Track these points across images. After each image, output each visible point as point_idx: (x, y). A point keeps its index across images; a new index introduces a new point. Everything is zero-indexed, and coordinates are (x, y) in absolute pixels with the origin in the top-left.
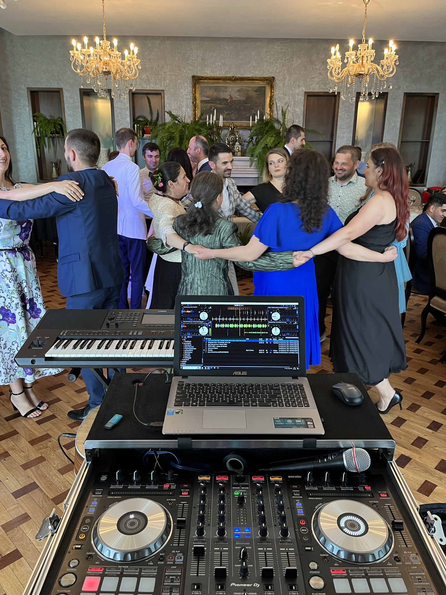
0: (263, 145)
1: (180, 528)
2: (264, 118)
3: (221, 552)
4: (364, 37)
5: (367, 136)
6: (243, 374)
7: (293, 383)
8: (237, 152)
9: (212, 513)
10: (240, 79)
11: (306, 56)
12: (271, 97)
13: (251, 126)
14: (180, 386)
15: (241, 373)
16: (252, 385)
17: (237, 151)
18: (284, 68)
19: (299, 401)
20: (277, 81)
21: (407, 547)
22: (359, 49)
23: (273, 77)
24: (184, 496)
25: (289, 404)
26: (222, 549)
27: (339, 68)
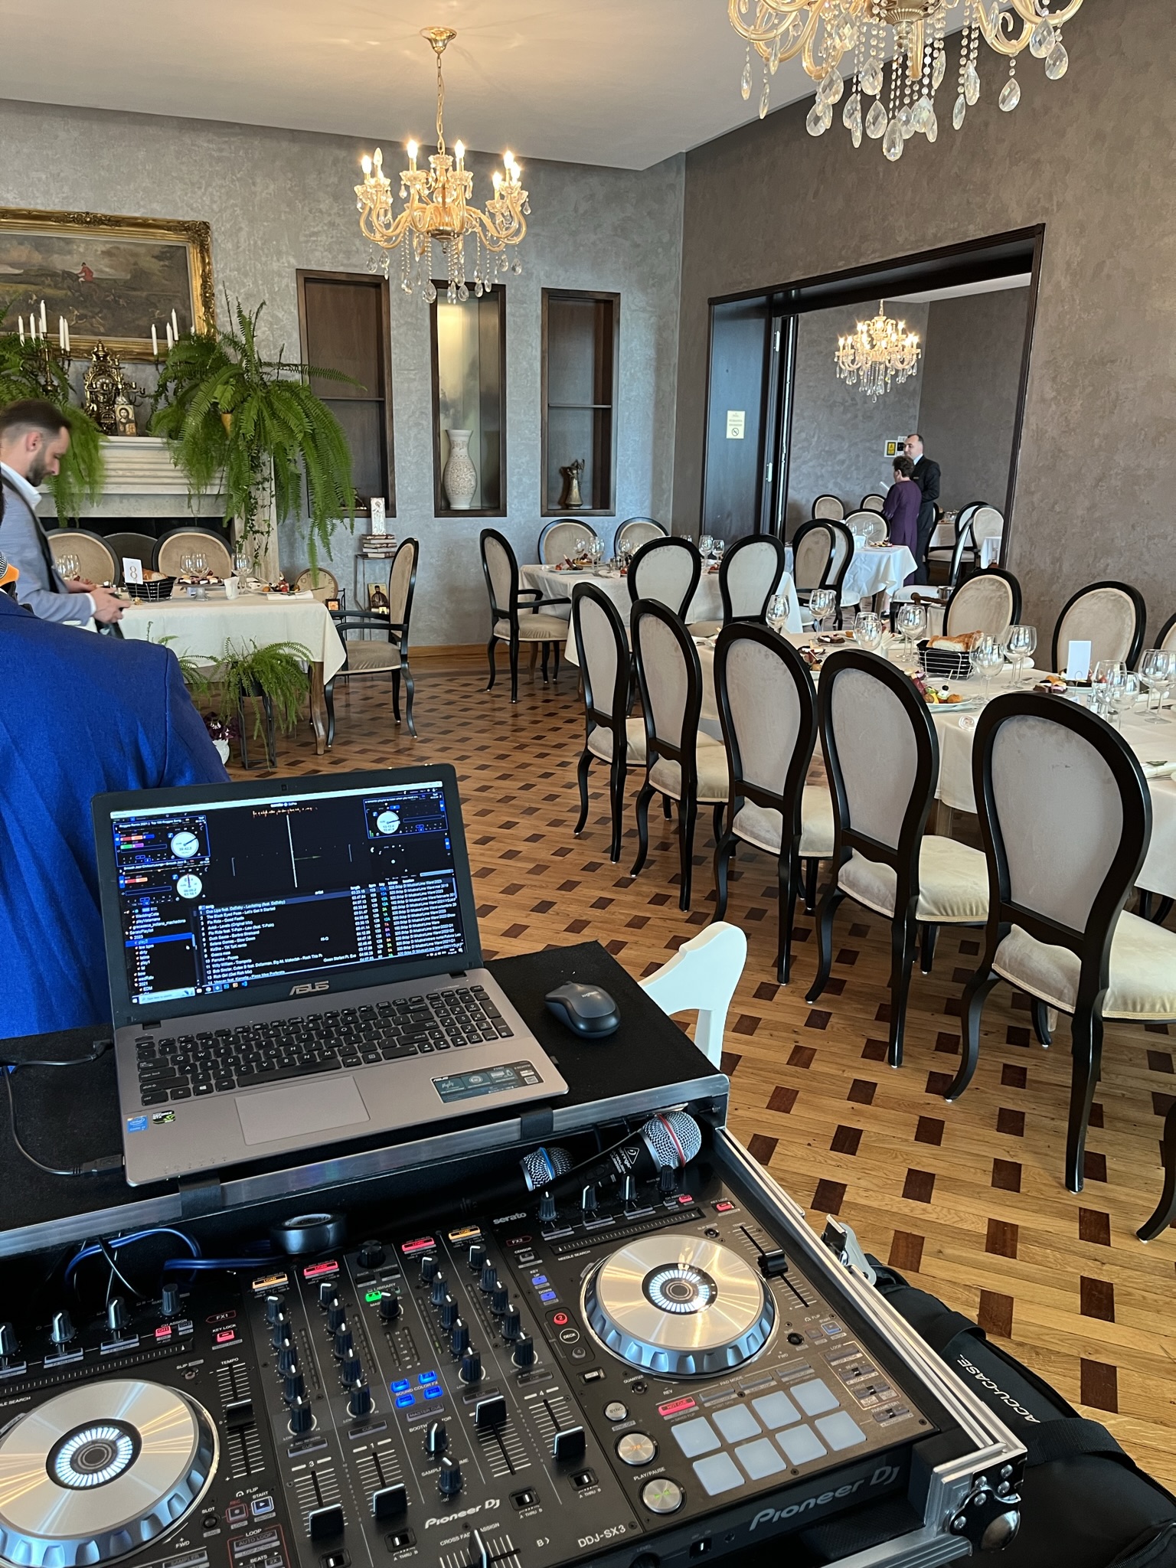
0: (206, 407)
1: (240, 1429)
2: (193, 330)
3: (375, 1455)
4: (441, 137)
5: (467, 393)
6: (317, 989)
7: (457, 986)
8: (124, 424)
9: (322, 1362)
10: (109, 220)
11: (290, 175)
12: (206, 278)
13: (156, 352)
14: (145, 1051)
15: (313, 987)
16: (352, 1013)
17: (123, 420)
18: (232, 201)
19: (485, 1026)
20: (216, 235)
21: (807, 1306)
22: (433, 166)
23: (205, 223)
24: (227, 1345)
25: (462, 1039)
26: (375, 1444)
27: (386, 211)
